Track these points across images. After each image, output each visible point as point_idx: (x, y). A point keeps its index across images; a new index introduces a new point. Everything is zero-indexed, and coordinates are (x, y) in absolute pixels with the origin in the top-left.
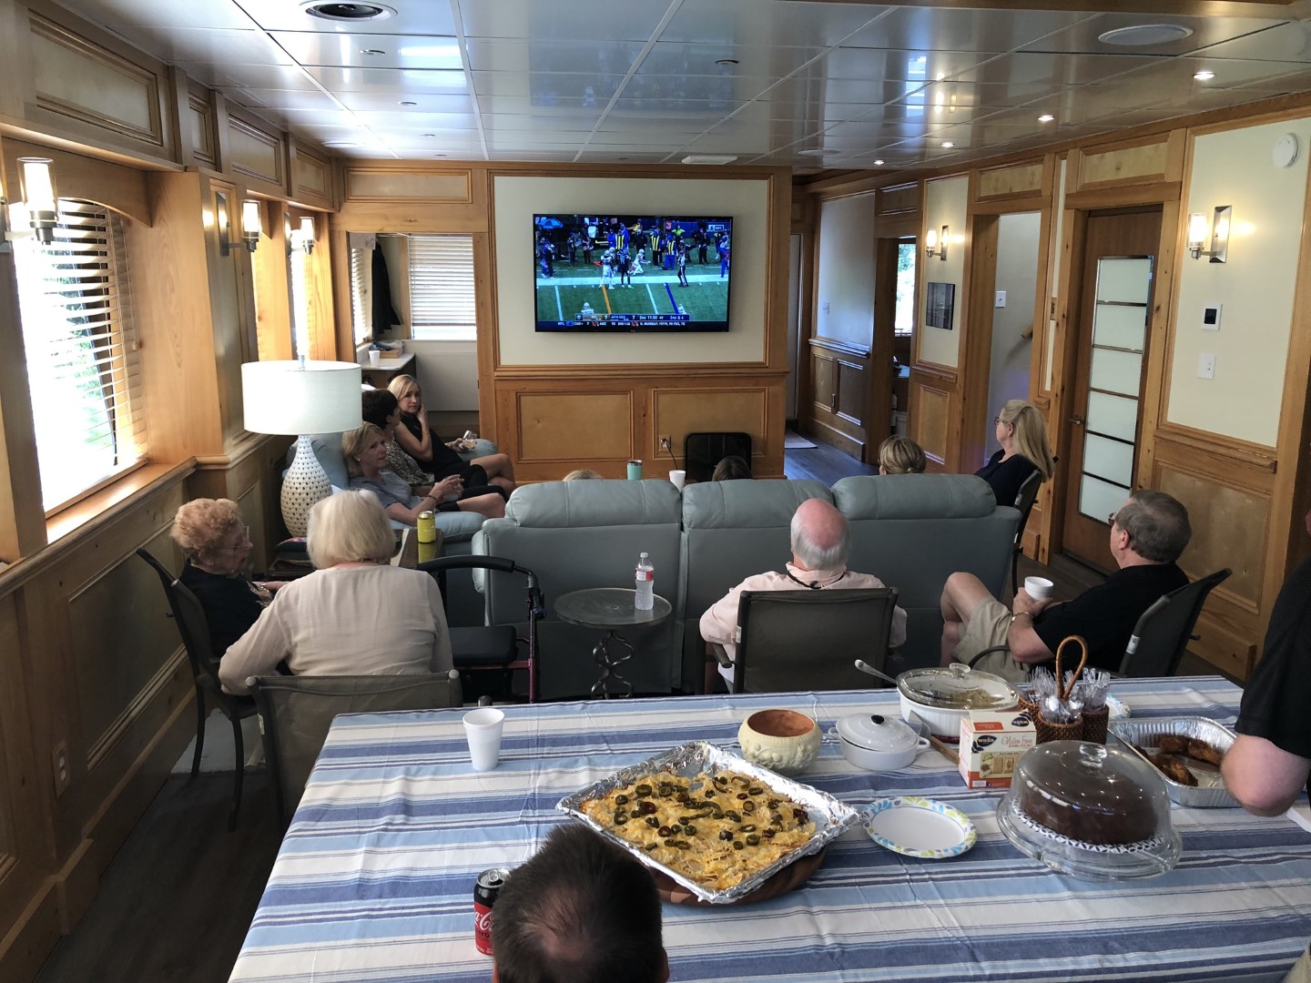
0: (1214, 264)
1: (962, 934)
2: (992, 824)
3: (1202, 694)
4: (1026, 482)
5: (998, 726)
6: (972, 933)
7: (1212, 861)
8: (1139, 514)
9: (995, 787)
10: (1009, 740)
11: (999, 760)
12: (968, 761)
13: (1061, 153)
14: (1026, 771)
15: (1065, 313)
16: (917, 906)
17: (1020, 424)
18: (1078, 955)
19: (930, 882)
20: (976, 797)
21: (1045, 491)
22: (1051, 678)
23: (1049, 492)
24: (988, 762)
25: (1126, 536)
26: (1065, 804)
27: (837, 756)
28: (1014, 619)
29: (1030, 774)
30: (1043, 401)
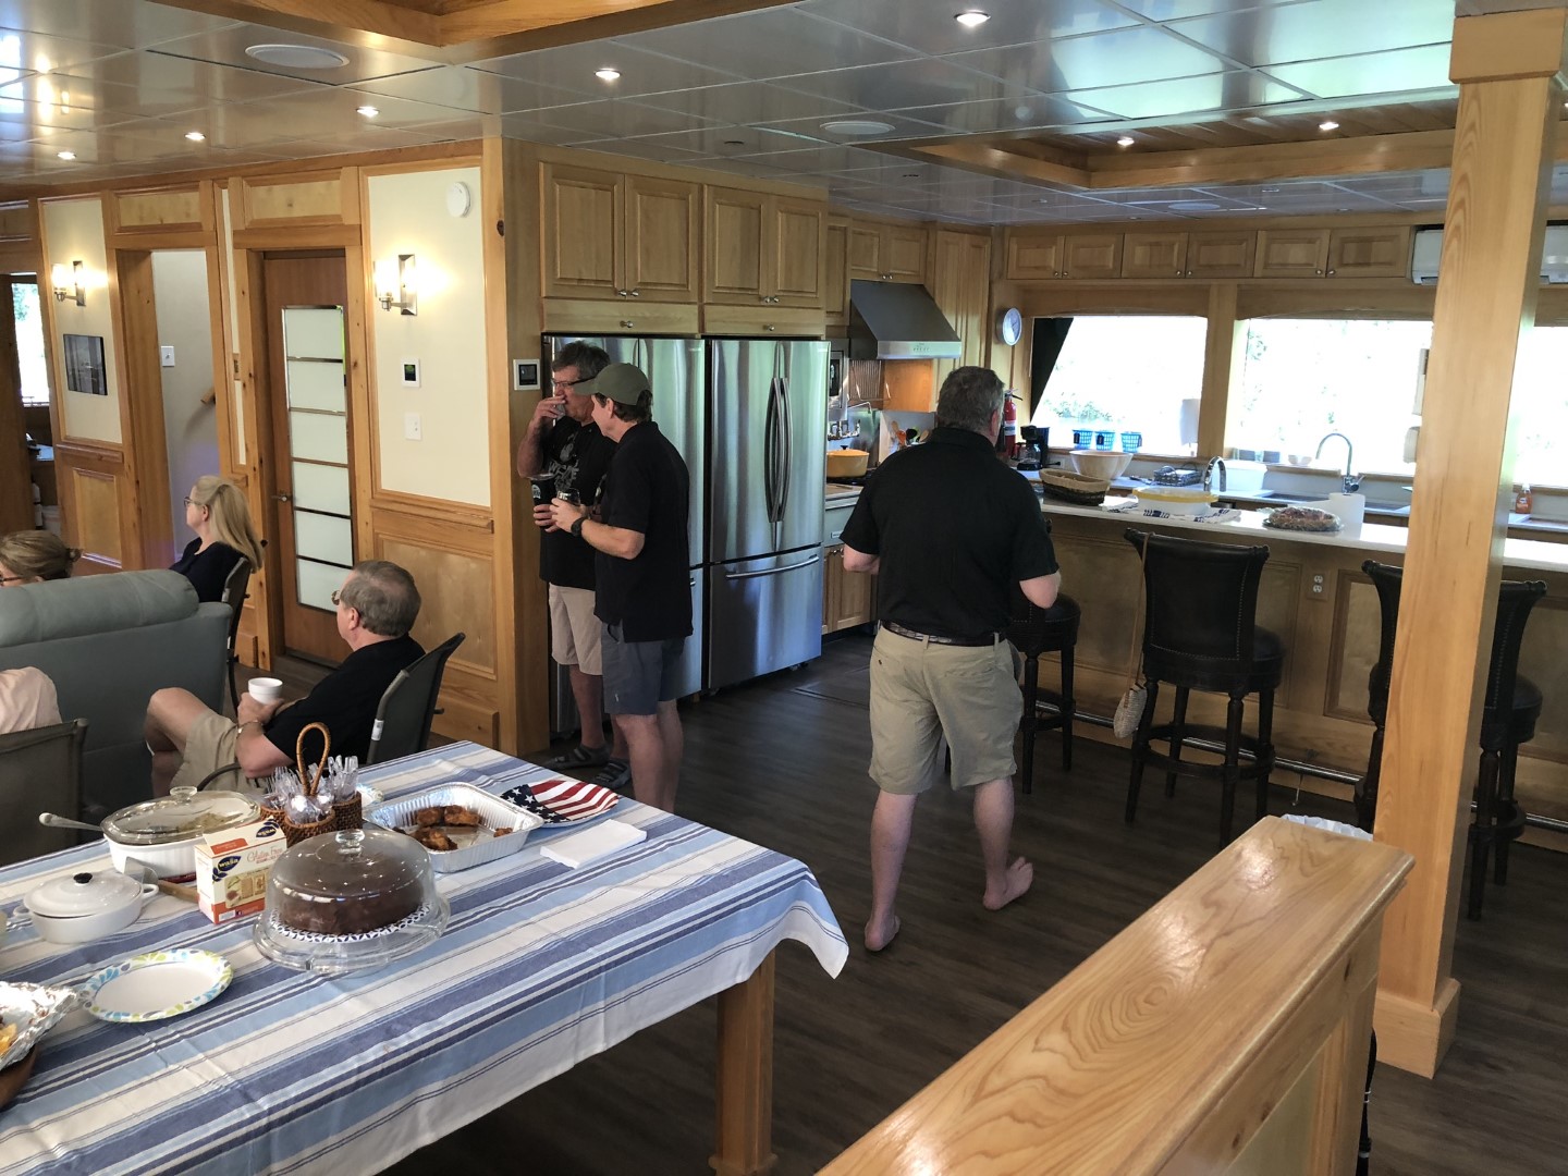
0: (406, 317)
1: (230, 1080)
2: (251, 954)
3: (452, 762)
4: (233, 573)
5: (241, 843)
6: (242, 1075)
7: (478, 916)
8: (366, 588)
9: (247, 914)
10: (255, 856)
11: (246, 882)
12: (209, 893)
13: (220, 179)
14: (280, 879)
15: (252, 372)
16: (170, 1073)
17: (217, 506)
18: (362, 1051)
19: (183, 1041)
20: (226, 932)
21: (256, 582)
22: (294, 776)
23: (261, 584)
24: (234, 888)
25: (356, 614)
26: (328, 900)
27: (31, 941)
28: (240, 731)
29: (286, 881)
30: (239, 478)
